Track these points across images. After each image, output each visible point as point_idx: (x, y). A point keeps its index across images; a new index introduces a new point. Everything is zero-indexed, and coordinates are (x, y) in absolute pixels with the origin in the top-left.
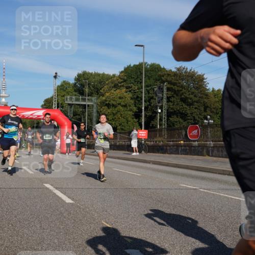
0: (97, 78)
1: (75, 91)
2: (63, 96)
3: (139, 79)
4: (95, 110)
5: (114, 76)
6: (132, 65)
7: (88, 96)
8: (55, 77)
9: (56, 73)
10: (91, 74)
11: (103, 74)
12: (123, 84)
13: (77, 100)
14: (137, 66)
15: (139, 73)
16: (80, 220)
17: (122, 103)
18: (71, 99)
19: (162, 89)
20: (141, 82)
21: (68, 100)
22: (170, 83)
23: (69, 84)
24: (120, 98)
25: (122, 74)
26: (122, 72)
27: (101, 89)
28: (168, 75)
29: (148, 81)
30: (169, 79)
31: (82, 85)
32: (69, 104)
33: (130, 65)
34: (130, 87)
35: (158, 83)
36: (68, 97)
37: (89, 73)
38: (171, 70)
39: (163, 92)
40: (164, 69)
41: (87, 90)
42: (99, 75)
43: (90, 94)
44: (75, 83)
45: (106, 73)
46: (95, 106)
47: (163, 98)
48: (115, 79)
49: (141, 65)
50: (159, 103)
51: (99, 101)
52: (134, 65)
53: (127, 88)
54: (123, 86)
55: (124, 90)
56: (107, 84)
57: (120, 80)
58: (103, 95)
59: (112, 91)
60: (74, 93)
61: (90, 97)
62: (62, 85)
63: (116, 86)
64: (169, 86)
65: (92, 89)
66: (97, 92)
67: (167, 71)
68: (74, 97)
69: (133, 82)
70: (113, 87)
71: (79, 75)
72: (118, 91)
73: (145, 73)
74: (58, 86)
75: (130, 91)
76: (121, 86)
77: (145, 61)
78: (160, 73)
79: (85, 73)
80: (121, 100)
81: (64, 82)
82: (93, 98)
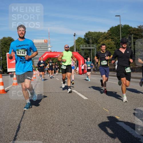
0: (96, 35)
1: (85, 42)
2: (79, 45)
3: (118, 34)
4: (95, 51)
5: (105, 33)
6: (114, 27)
7: (92, 44)
8: (74, 35)
9: (75, 34)
10: (93, 33)
11: (99, 32)
12: (109, 37)
13: (86, 46)
14: (117, 27)
15: (118, 31)
16: (92, 108)
17: (110, 47)
18: (83, 46)
19: (131, 38)
20: (119, 35)
21: (82, 47)
22: (135, 34)
23: (81, 38)
24: (108, 44)
25: (109, 32)
26: (109, 31)
27: (98, 40)
28: (134, 30)
29: (123, 34)
30: (134, 32)
31: (88, 39)
32: (82, 49)
33: (113, 27)
34: (113, 38)
35: (128, 35)
36: (82, 45)
37: (92, 32)
38: (135, 28)
39: (131, 39)
40: (131, 27)
41: (91, 41)
42: (97, 33)
43: (93, 43)
44: (85, 38)
45: (101, 32)
46: (95, 49)
47: (131, 43)
48: (105, 34)
49: (119, 26)
50: (129, 46)
51: (97, 46)
52: (115, 27)
53: (112, 39)
54: (110, 38)
55: (110, 40)
56: (101, 37)
57: (108, 35)
58: (99, 43)
59: (104, 41)
60: (84, 43)
61: (93, 45)
62: (78, 40)
63: (106, 38)
64: (134, 36)
65: (94, 40)
66: (96, 42)
67: (133, 28)
68: (84, 45)
69: (115, 35)
70: (104, 39)
71: (86, 34)
72: (107, 41)
73: (121, 30)
74: (76, 40)
75: (113, 40)
76: (108, 38)
77: (121, 24)
78: (129, 30)
79: (89, 32)
80: (109, 45)
81: (79, 38)
82: (94, 45)
